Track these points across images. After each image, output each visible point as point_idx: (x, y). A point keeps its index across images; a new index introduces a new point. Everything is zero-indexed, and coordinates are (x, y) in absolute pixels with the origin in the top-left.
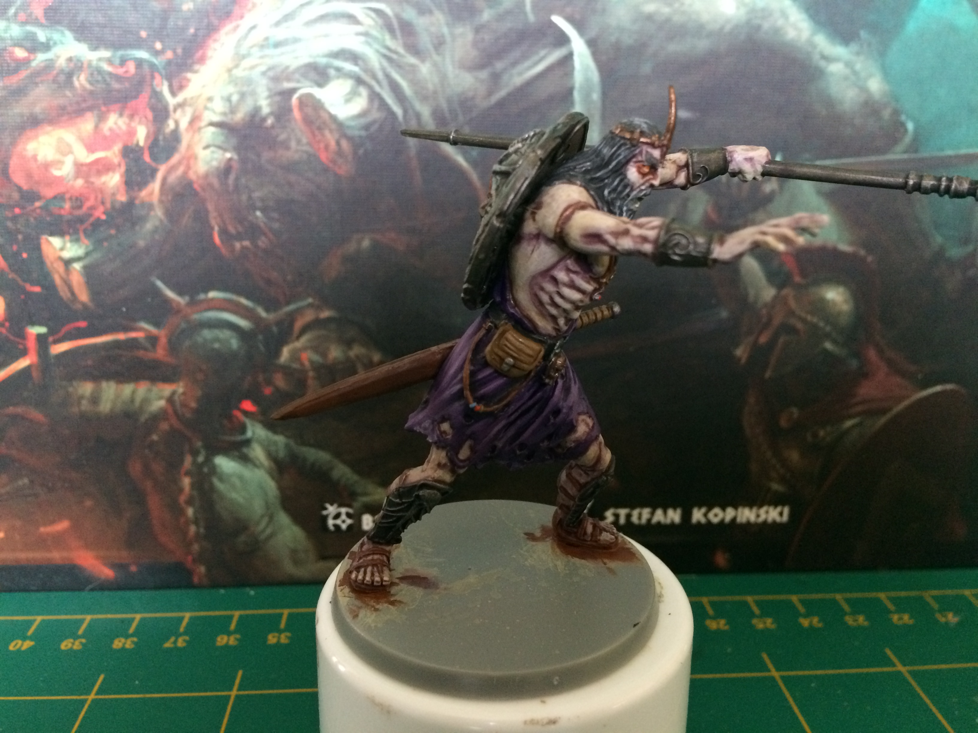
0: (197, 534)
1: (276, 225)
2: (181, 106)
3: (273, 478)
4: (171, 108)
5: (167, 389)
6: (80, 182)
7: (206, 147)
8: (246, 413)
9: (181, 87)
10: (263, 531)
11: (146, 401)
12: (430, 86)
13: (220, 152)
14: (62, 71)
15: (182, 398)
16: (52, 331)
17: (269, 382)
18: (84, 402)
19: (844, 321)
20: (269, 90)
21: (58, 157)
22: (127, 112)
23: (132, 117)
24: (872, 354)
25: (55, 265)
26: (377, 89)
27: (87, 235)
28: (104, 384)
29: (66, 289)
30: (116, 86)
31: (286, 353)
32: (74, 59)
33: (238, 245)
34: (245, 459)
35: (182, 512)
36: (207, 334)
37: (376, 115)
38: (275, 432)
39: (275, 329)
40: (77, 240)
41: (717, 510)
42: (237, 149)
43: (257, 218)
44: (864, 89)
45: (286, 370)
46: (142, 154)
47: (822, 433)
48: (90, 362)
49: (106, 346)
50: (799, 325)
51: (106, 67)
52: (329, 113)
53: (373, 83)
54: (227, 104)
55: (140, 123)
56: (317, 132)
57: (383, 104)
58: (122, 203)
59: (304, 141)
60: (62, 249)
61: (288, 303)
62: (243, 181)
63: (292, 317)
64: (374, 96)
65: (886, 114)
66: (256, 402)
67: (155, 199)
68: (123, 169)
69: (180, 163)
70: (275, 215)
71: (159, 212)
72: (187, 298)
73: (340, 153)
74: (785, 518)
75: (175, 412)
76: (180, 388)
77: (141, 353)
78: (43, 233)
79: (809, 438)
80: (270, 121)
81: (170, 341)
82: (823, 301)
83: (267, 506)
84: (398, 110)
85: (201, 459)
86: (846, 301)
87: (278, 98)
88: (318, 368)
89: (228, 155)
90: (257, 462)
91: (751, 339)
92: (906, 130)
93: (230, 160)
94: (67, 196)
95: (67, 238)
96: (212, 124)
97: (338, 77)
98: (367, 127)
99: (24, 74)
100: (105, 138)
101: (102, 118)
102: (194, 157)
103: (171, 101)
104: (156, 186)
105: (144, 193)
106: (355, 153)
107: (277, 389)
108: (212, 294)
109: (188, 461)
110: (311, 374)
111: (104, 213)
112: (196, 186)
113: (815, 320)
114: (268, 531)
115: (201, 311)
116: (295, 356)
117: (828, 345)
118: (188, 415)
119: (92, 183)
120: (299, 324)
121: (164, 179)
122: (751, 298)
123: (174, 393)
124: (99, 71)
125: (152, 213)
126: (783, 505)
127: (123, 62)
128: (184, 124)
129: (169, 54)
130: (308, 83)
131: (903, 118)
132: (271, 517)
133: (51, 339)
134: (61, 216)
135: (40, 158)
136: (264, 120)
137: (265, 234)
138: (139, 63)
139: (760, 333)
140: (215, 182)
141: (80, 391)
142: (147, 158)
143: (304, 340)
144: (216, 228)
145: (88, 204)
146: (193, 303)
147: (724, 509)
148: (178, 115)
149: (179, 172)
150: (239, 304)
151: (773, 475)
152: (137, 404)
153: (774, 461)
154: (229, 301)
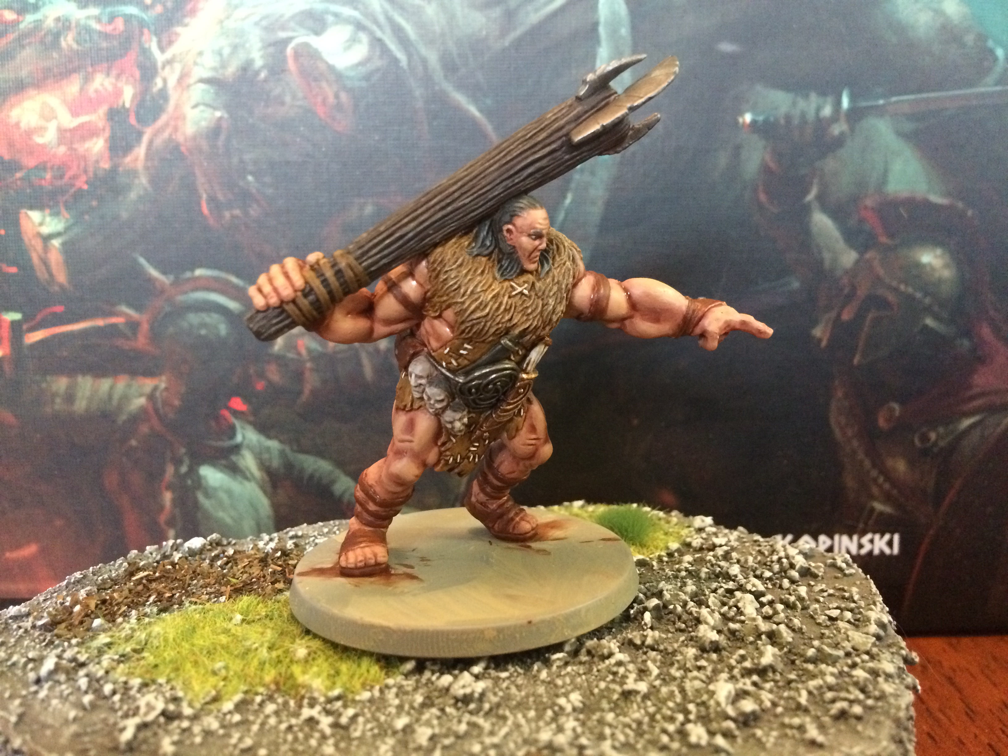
1: (270, 191)
2: (170, 62)
3: (265, 492)
4: (159, 65)
5: (148, 384)
6: (62, 150)
7: (195, 106)
9: (170, 43)
11: (125, 398)
12: (437, 29)
13: (210, 111)
14: (49, 32)
15: (165, 394)
16: (26, 318)
18: (58, 400)
19: (946, 290)
20: (262, 40)
21: (42, 123)
22: (114, 72)
23: (118, 76)
24: (986, 331)
25: (33, 242)
26: (379, 34)
27: (68, 208)
28: (80, 379)
29: (43, 268)
30: (104, 44)
31: (279, 344)
32: (62, 19)
33: (227, 214)
34: (234, 470)
35: (162, 535)
36: (193, 318)
37: (378, 63)
38: (269, 437)
40: (56, 214)
42: (227, 107)
43: (248, 183)
45: (281, 361)
46: (128, 116)
47: (933, 436)
48: (65, 354)
49: (83, 335)
50: (891, 297)
51: (94, 25)
52: (327, 63)
53: (374, 28)
54: (218, 58)
55: (127, 83)
56: (313, 84)
57: (385, 50)
58: (105, 170)
59: (300, 95)
60: (41, 224)
62: (234, 142)
64: (376, 42)
65: (970, 39)
66: (247, 399)
67: (140, 165)
68: (107, 134)
69: (167, 125)
70: (268, 179)
71: (144, 180)
72: (172, 277)
73: (339, 107)
75: (156, 411)
76: (162, 383)
78: (23, 207)
79: (917, 442)
80: (263, 75)
81: (152, 329)
82: (918, 265)
83: (259, 527)
84: (401, 56)
85: (184, 469)
86: (946, 266)
87: (271, 50)
88: (317, 358)
89: (218, 114)
90: (248, 475)
91: (833, 314)
92: (995, 58)
93: (220, 119)
94: (49, 165)
95: (47, 211)
96: (202, 81)
97: (336, 23)
98: (367, 77)
99: (12, 37)
100: (90, 100)
101: (88, 79)
102: (183, 118)
103: (160, 57)
104: (141, 151)
105: (128, 159)
106: (356, 106)
108: (199, 272)
109: (170, 470)
111: (87, 182)
112: (183, 149)
113: (910, 290)
115: (186, 293)
116: (290, 343)
117: (929, 322)
118: (171, 416)
119: (75, 150)
121: (151, 143)
122: (827, 264)
123: (155, 388)
124: (88, 30)
125: (137, 181)
127: (112, 18)
128: (172, 82)
129: (159, 9)
130: (302, 31)
131: (991, 44)
133: (25, 327)
134: (41, 187)
135: (23, 125)
136: (257, 73)
137: (257, 201)
138: (128, 19)
139: (843, 308)
140: (204, 144)
141: (54, 388)
144: (204, 196)
145: (70, 173)
146: (178, 282)
148: (166, 72)
149: (166, 135)
150: (228, 283)
151: (875, 490)
152: (115, 402)
153: (874, 473)
154: (217, 280)
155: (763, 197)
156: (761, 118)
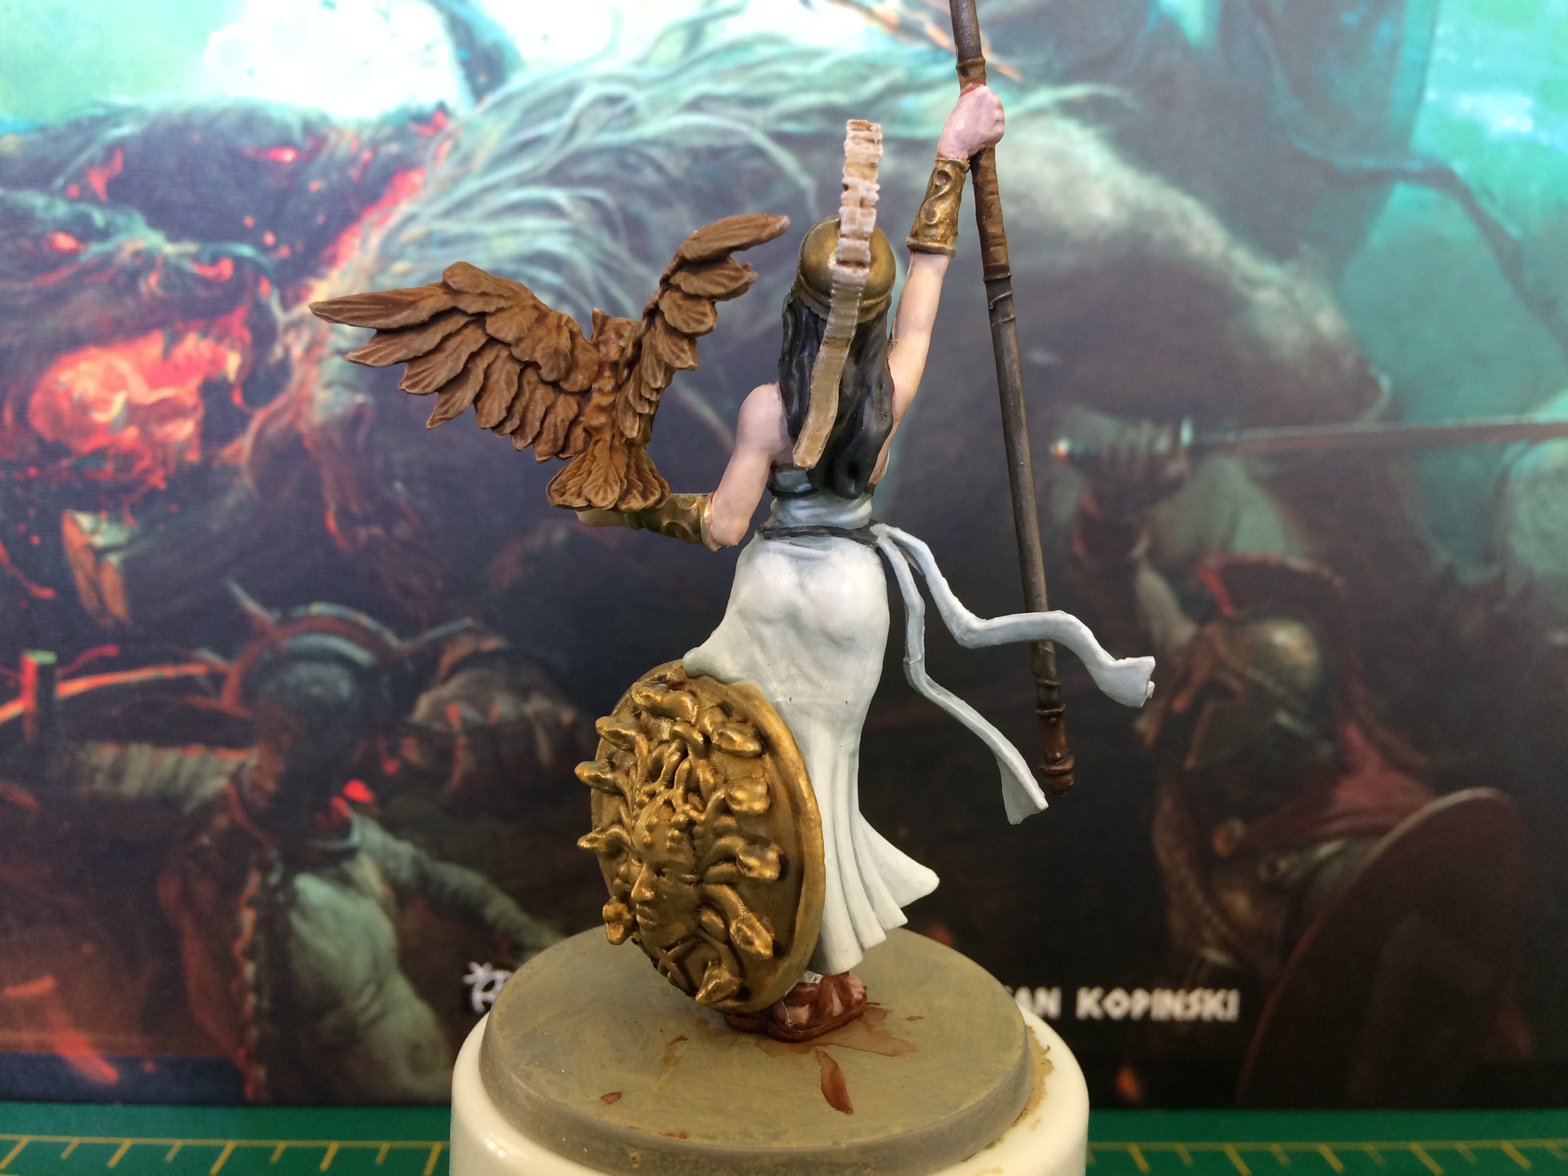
0: (258, 1010)
1: (424, 505)
2: (296, 325)
3: (390, 915)
4: (280, 327)
5: (231, 760)
6: (132, 433)
7: (328, 385)
8: (354, 804)
9: (298, 298)
10: (364, 1009)
11: (197, 778)
13: (349, 393)
14: (123, 270)
15: (254, 774)
16: (62, 661)
17: (394, 751)
18: (100, 778)
19: (1305, 679)
21: (102, 393)
22: (214, 333)
23: (220, 339)
24: (1354, 734)
25: (81, 558)
27: (135, 512)
28: (134, 749)
29: (92, 594)
30: (201, 293)
31: (424, 705)
32: (144, 253)
33: (362, 533)
34: (345, 882)
35: (235, 971)
36: (303, 671)
38: (398, 836)
39: (410, 667)
40: (116, 519)
41: (1118, 995)
42: (372, 392)
43: (395, 492)
44: (1310, 328)
45: (423, 734)
46: (231, 393)
47: (1283, 865)
48: (115, 712)
49: (144, 687)
50: (1236, 685)
51: (190, 267)
55: (232, 348)
58: (192, 464)
61: (433, 624)
62: (379, 437)
63: (437, 648)
65: (1348, 363)
66: (372, 784)
67: (244, 460)
68: (200, 414)
69: (286, 408)
70: (424, 489)
71: (247, 481)
74: (1232, 1013)
75: (241, 798)
76: (252, 758)
77: (197, 700)
78: (67, 508)
79: (1263, 873)
81: (244, 682)
82: (1269, 646)
83: (376, 963)
85: (274, 878)
86: (1305, 648)
88: (474, 731)
89: (360, 398)
90: (366, 888)
91: (1161, 704)
92: (1377, 388)
93: (362, 405)
94: (112, 452)
95: (104, 516)
96: (339, 352)
99: (67, 272)
100: (177, 368)
101: (175, 339)
102: (309, 399)
103: (281, 316)
104: (245, 443)
105: (227, 452)
107: (407, 766)
108: (318, 609)
109: (254, 881)
110: (462, 741)
111: (164, 479)
112: (308, 443)
113: (1259, 677)
114: (375, 1009)
115: (297, 635)
116: (438, 712)
117: (1283, 719)
118: (261, 803)
119: (152, 434)
120: (448, 659)
121: (260, 433)
122: (1156, 637)
123: (242, 766)
124: (179, 271)
125: (237, 481)
126: (1229, 987)
128: (297, 351)
129: (284, 252)
131: (1373, 370)
132: (380, 986)
133: (59, 673)
134: (97, 482)
135: (76, 394)
137: (404, 516)
138: (239, 262)
139: (1175, 695)
140: (337, 437)
141: (96, 759)
142: (237, 398)
143: (454, 685)
145: (141, 465)
146: (285, 621)
147: (1130, 991)
148: (290, 338)
149: (284, 421)
150: (355, 625)
151: (1208, 934)
152: (182, 781)
153: (1207, 911)
154: (342, 620)
156: (1079, 449)
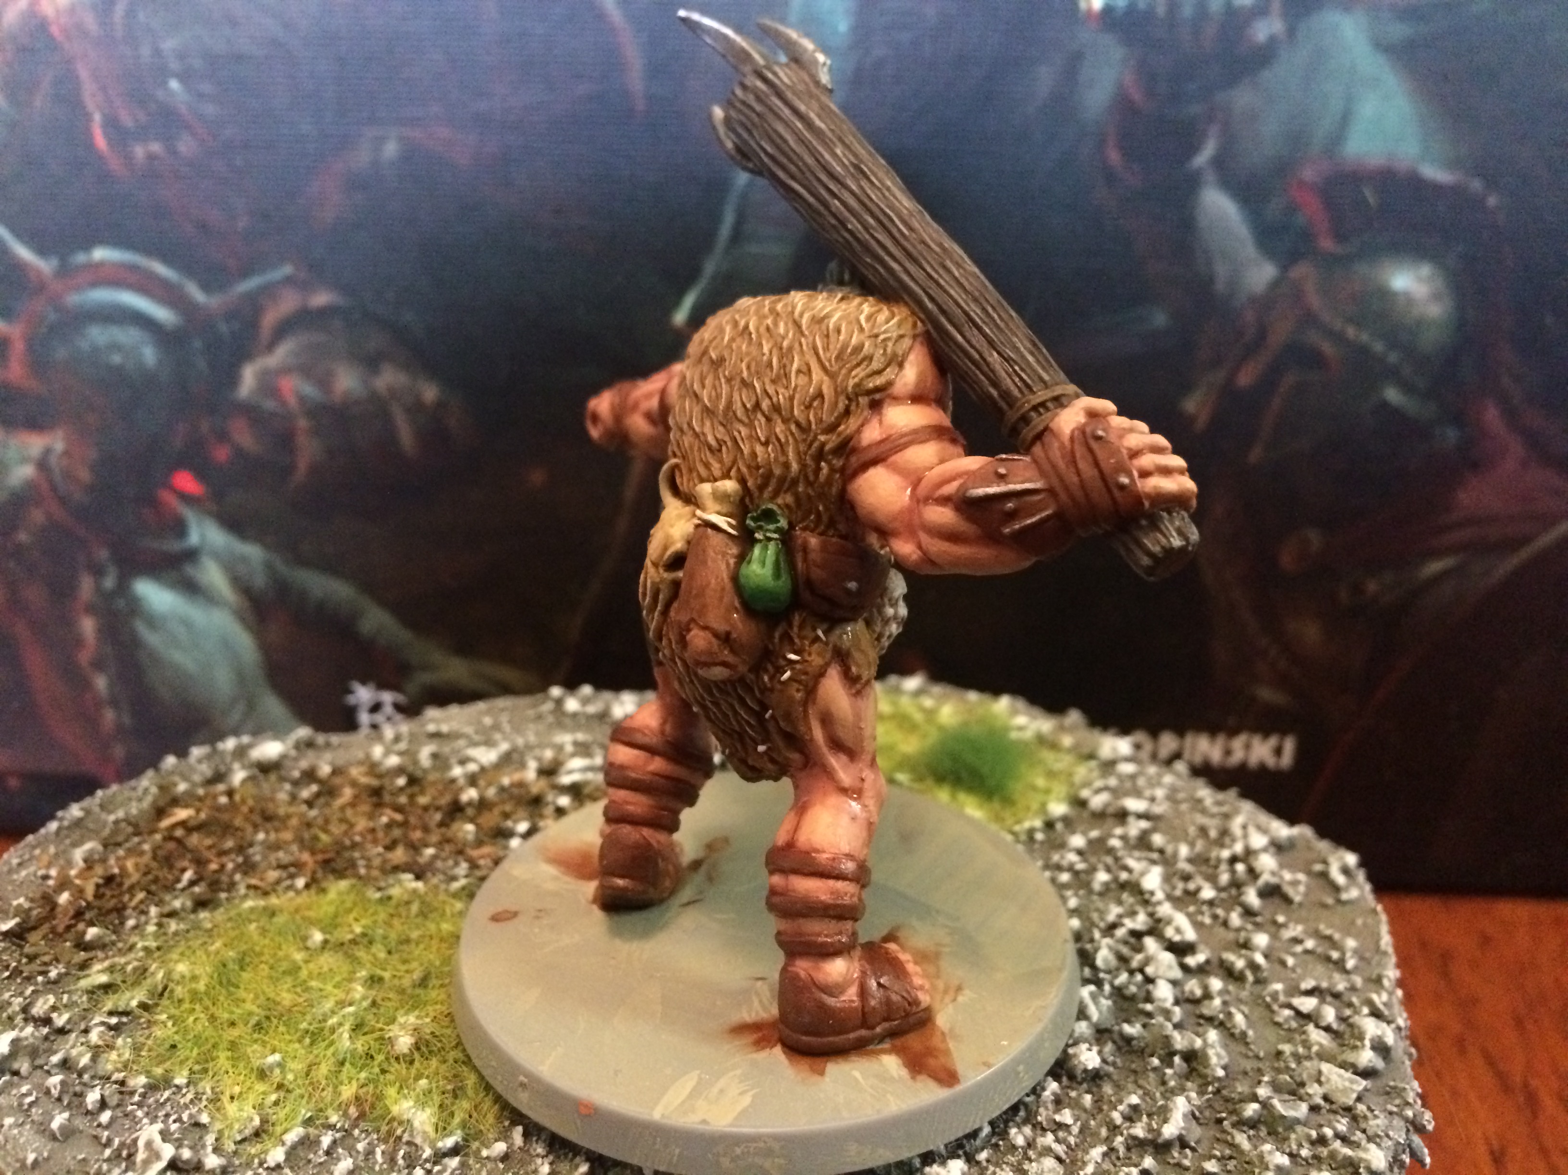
0: (118, 725)
1: (210, 109)
3: (248, 627)
5: (35, 444)
10: (237, 728)
15: (64, 462)
17: (223, 436)
24: (1492, 415)
33: (139, 152)
34: (191, 588)
35: (86, 685)
36: (98, 335)
38: (243, 537)
39: (223, 328)
43: (171, 93)
50: (1327, 348)
61: (245, 273)
62: (140, 16)
63: (253, 305)
66: (201, 473)
70: (206, 88)
75: (54, 488)
76: (57, 442)
79: (1344, 595)
81: (30, 348)
82: (1385, 294)
83: (241, 678)
85: (109, 582)
86: (1436, 297)
88: (316, 412)
91: (1219, 376)
107: (239, 453)
108: (100, 254)
109: (86, 586)
110: (303, 423)
112: (54, 30)
113: (1365, 337)
114: (249, 729)
115: (78, 288)
117: (1392, 395)
118: (78, 496)
120: (270, 319)
122: (1220, 286)
123: (48, 451)
132: (251, 703)
137: (188, 127)
139: (1240, 363)
140: (90, 21)
143: (282, 352)
144: (97, 118)
146: (65, 271)
150: (152, 276)
151: (1262, 669)
153: (1264, 641)
154: (133, 268)
155: (1114, 156)
